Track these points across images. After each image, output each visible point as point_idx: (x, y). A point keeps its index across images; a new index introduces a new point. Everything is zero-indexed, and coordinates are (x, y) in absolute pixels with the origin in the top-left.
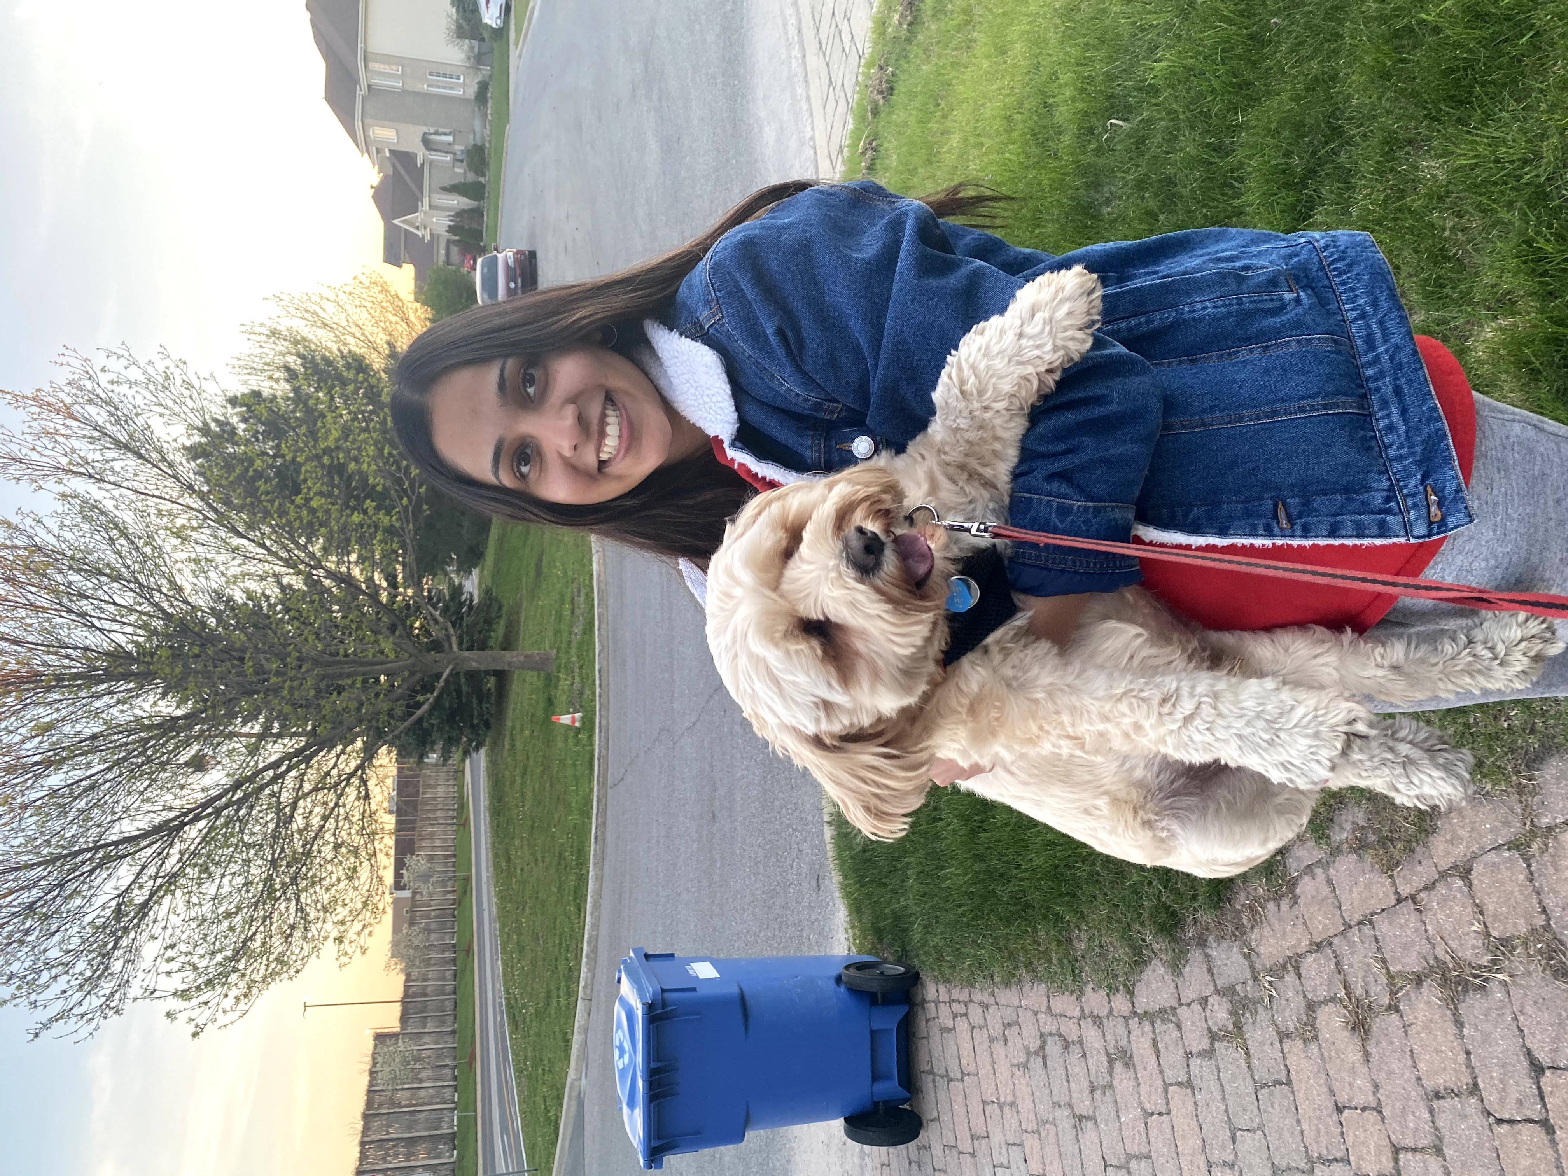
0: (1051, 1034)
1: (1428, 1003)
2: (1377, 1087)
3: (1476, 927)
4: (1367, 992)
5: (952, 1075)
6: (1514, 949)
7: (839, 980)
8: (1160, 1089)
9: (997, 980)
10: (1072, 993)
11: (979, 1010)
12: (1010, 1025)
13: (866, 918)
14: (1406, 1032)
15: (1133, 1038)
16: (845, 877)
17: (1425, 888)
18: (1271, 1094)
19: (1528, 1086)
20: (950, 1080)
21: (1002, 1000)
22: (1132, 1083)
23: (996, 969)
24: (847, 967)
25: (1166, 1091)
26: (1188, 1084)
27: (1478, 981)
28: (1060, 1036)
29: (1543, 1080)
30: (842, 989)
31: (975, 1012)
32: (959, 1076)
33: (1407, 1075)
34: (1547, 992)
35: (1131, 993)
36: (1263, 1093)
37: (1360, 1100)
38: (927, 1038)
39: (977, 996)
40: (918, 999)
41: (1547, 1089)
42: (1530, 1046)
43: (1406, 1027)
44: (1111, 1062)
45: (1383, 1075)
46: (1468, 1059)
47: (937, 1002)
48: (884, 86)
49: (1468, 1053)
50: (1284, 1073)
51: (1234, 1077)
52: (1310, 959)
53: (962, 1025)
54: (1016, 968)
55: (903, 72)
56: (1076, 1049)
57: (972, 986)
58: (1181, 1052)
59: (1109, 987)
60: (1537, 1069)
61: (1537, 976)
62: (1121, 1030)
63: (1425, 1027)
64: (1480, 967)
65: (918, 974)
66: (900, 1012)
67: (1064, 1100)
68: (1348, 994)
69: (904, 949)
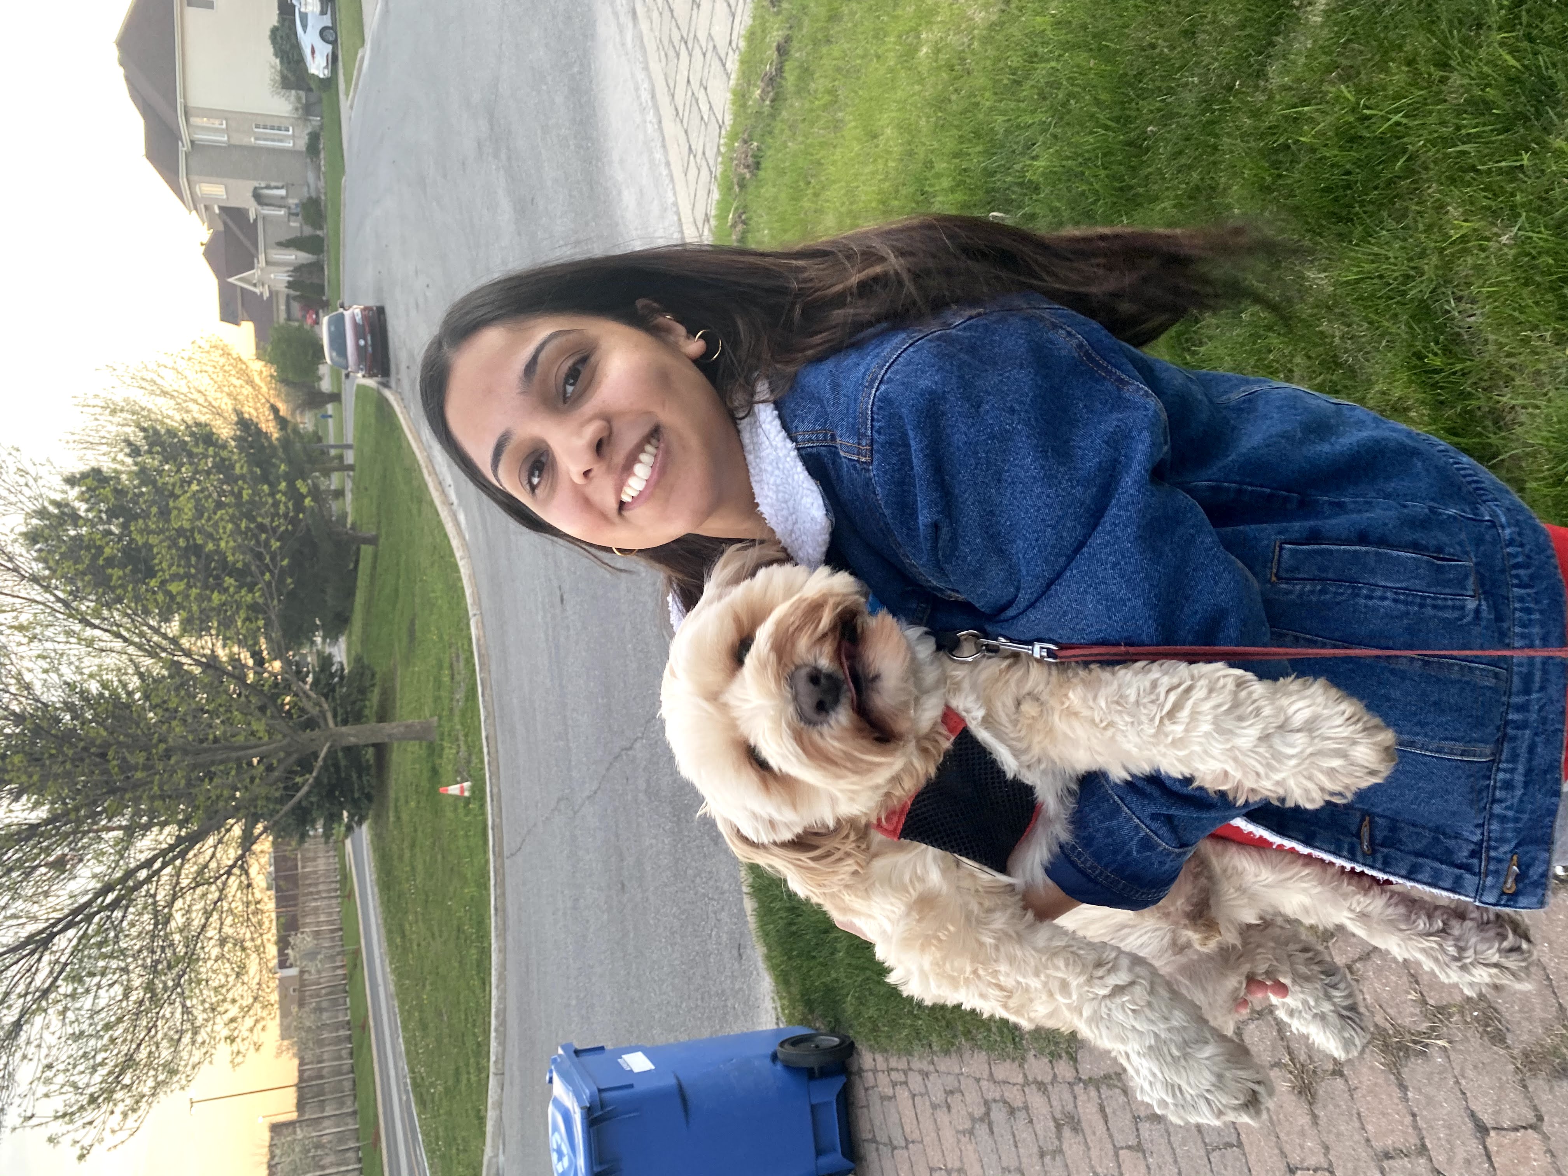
0: (995, 1101)
1: (1372, 1068)
2: (1327, 1148)
3: (1413, 996)
4: (1310, 1057)
5: (895, 1143)
6: (1451, 1015)
7: (774, 1057)
8: (1111, 1153)
9: (935, 1048)
10: (1014, 1060)
11: (919, 1078)
12: (952, 1092)
13: (795, 990)
14: (1352, 1096)
15: (1079, 1103)
16: (769, 947)
17: (1360, 959)
18: (1223, 1156)
19: (1475, 1147)
20: (894, 1148)
21: (942, 1068)
22: (1082, 1147)
23: (934, 1038)
24: (782, 1044)
25: (1117, 1155)
26: (1139, 1148)
27: (1419, 1047)
28: (1005, 1102)
29: (1489, 1141)
30: (779, 1067)
31: (915, 1081)
32: (903, 1144)
33: (1357, 1137)
34: (1486, 1057)
35: (1074, 1059)
36: (1215, 1156)
37: (1312, 1162)
38: (868, 1106)
39: (916, 1064)
40: (855, 1069)
41: (1493, 1148)
42: (1473, 1108)
43: (1351, 1091)
44: (1059, 1127)
45: (1332, 1137)
46: (1415, 1121)
47: (875, 1071)
48: (750, 160)
49: (1414, 1115)
50: (1234, 1136)
51: (1184, 1143)
52: (1252, 1026)
53: (903, 1094)
54: (955, 1036)
55: (770, 148)
56: (1022, 1115)
57: (910, 1053)
58: (1129, 1116)
59: (1052, 1054)
60: (1482, 1130)
61: (1475, 1042)
62: (1067, 1096)
63: (1370, 1091)
64: (1420, 1033)
65: (852, 1045)
66: (837, 1084)
67: (1013, 1164)
68: (1292, 1060)
69: (837, 1020)
